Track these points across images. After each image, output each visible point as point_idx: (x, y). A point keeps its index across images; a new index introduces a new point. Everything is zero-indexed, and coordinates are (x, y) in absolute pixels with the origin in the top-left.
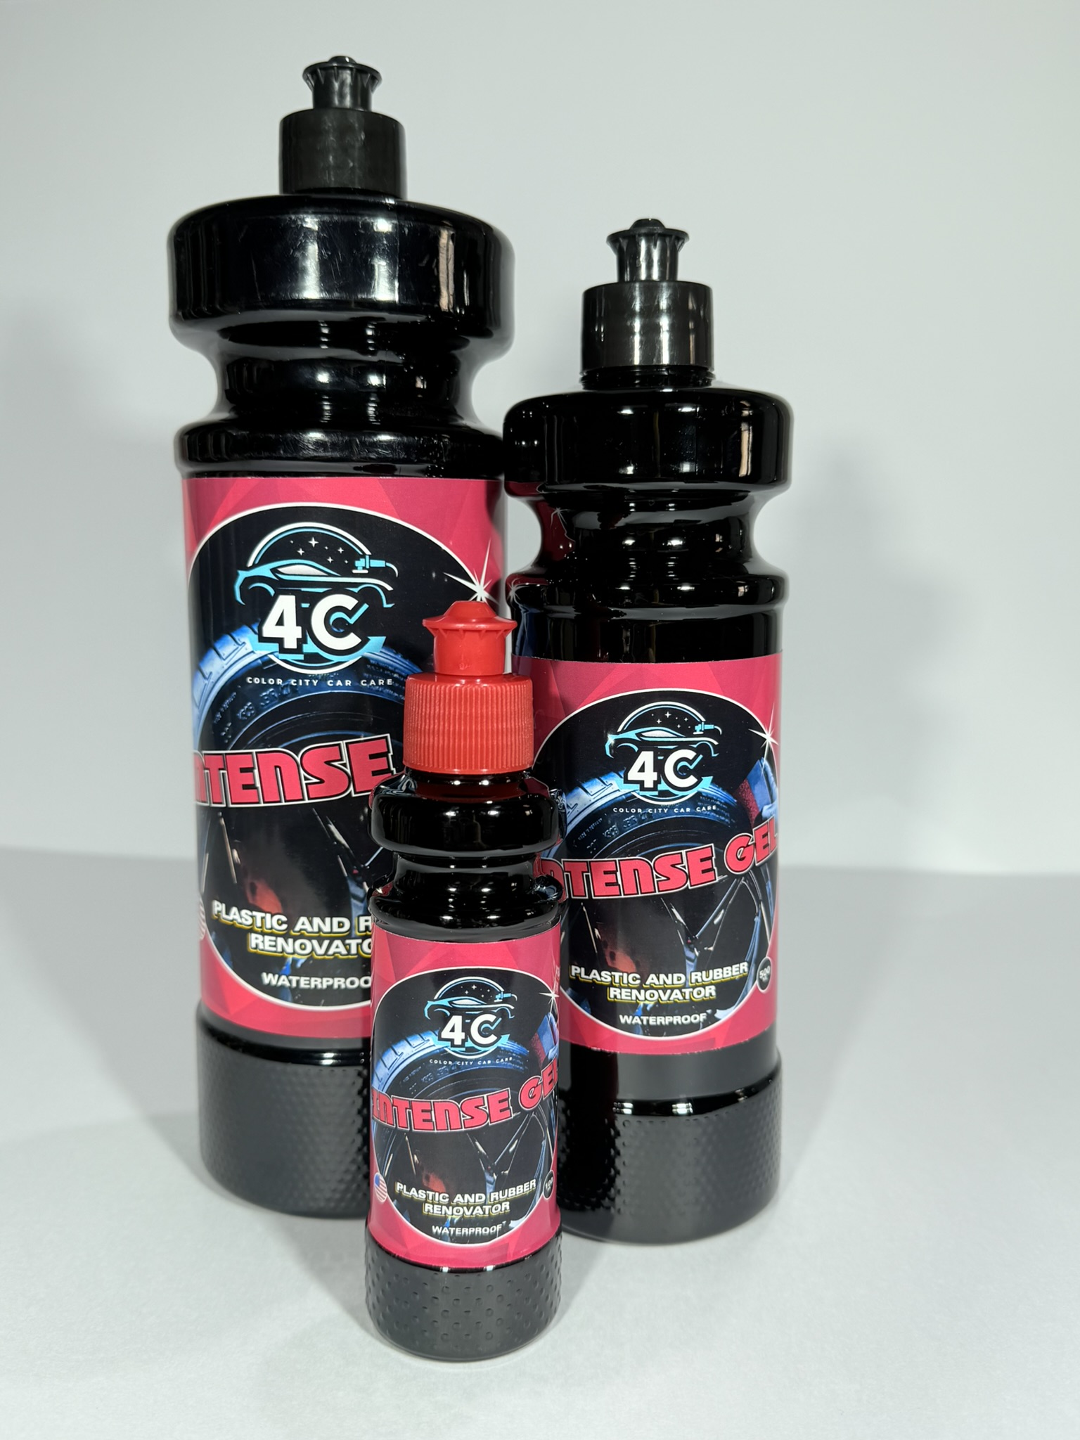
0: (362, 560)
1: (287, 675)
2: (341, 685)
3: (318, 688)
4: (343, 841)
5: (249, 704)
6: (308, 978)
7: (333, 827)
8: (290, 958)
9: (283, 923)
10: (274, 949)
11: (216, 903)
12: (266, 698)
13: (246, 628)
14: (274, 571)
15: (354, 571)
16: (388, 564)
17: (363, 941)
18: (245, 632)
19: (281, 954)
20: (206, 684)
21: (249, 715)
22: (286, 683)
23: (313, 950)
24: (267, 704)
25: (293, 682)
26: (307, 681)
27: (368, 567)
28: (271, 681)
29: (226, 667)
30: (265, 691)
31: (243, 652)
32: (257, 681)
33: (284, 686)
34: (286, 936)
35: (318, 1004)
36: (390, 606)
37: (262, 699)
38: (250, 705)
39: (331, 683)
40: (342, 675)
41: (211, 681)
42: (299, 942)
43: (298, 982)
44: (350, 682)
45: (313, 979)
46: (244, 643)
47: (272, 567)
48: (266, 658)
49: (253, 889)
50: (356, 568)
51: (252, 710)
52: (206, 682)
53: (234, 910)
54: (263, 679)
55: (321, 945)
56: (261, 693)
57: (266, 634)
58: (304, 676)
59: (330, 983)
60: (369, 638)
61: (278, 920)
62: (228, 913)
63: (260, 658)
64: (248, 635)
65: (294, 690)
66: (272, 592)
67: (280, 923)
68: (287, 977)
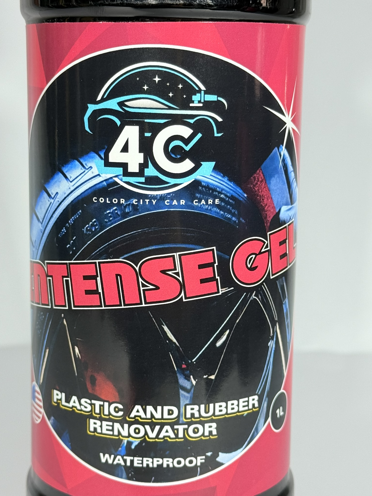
0: (198, 95)
1: (129, 195)
2: (177, 204)
3: (157, 206)
4: (174, 340)
5: (94, 220)
6: (141, 459)
7: (165, 328)
8: (125, 440)
9: (120, 410)
10: (111, 433)
11: (55, 392)
12: (110, 215)
13: (93, 154)
14: (121, 104)
15: (191, 105)
16: (220, 99)
17: (189, 427)
18: (93, 158)
19: (117, 438)
20: (51, 203)
21: (93, 230)
22: (129, 203)
23: (146, 433)
24: (110, 221)
25: (134, 201)
26: (147, 201)
27: (202, 101)
28: (115, 201)
29: (72, 188)
30: (110, 209)
31: (89, 175)
32: (102, 200)
33: (126, 205)
34: (122, 422)
35: (149, 481)
36: (220, 135)
37: (106, 216)
38: (95, 222)
39: (167, 202)
40: (178, 195)
41: (57, 200)
42: (133, 427)
43: (132, 461)
44: (184, 201)
45: (145, 459)
46: (91, 167)
47: (118, 101)
48: (110, 180)
49: (93, 381)
50: (193, 102)
51: (96, 225)
52: (52, 201)
53: (74, 398)
54: (107, 199)
55: (152, 430)
56: (106, 211)
57: (111, 160)
58: (145, 197)
59: (160, 463)
60: (201, 163)
61: (115, 408)
62: (68, 400)
63: (105, 180)
64: (94, 160)
65: (135, 208)
66: (118, 123)
67: (117, 410)
68: (123, 457)
